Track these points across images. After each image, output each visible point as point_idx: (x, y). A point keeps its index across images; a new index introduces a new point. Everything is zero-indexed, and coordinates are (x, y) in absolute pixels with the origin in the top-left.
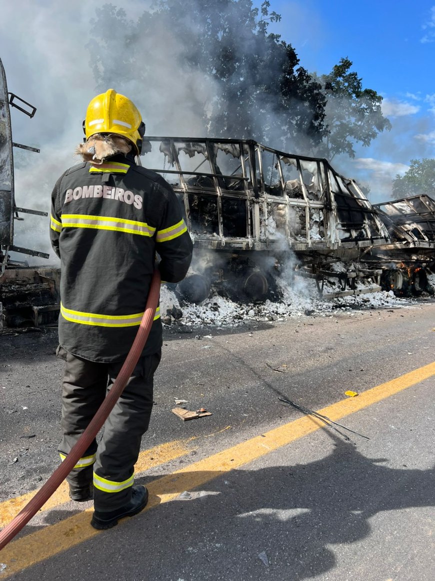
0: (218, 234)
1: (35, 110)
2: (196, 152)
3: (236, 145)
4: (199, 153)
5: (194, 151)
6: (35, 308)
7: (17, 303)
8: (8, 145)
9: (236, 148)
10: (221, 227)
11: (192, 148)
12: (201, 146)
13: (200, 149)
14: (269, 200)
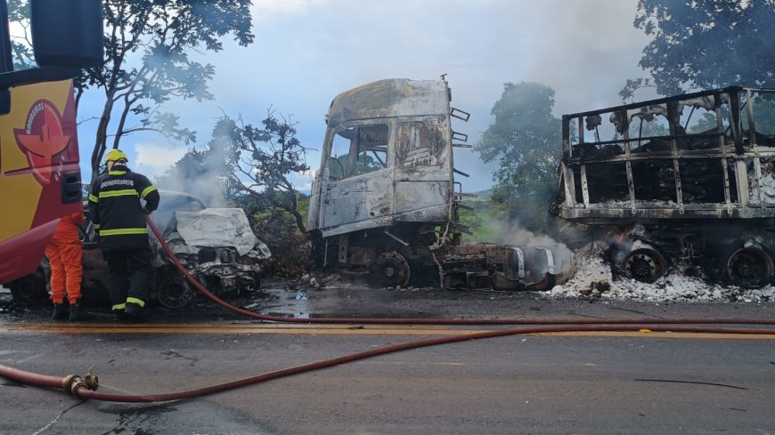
0: (675, 201)
1: (469, 115)
2: (654, 115)
3: (709, 97)
4: (657, 115)
5: (652, 114)
6: (468, 273)
7: (455, 269)
8: (448, 147)
9: (709, 100)
10: (679, 194)
11: (649, 112)
12: (660, 107)
13: (658, 110)
14: (762, 154)
